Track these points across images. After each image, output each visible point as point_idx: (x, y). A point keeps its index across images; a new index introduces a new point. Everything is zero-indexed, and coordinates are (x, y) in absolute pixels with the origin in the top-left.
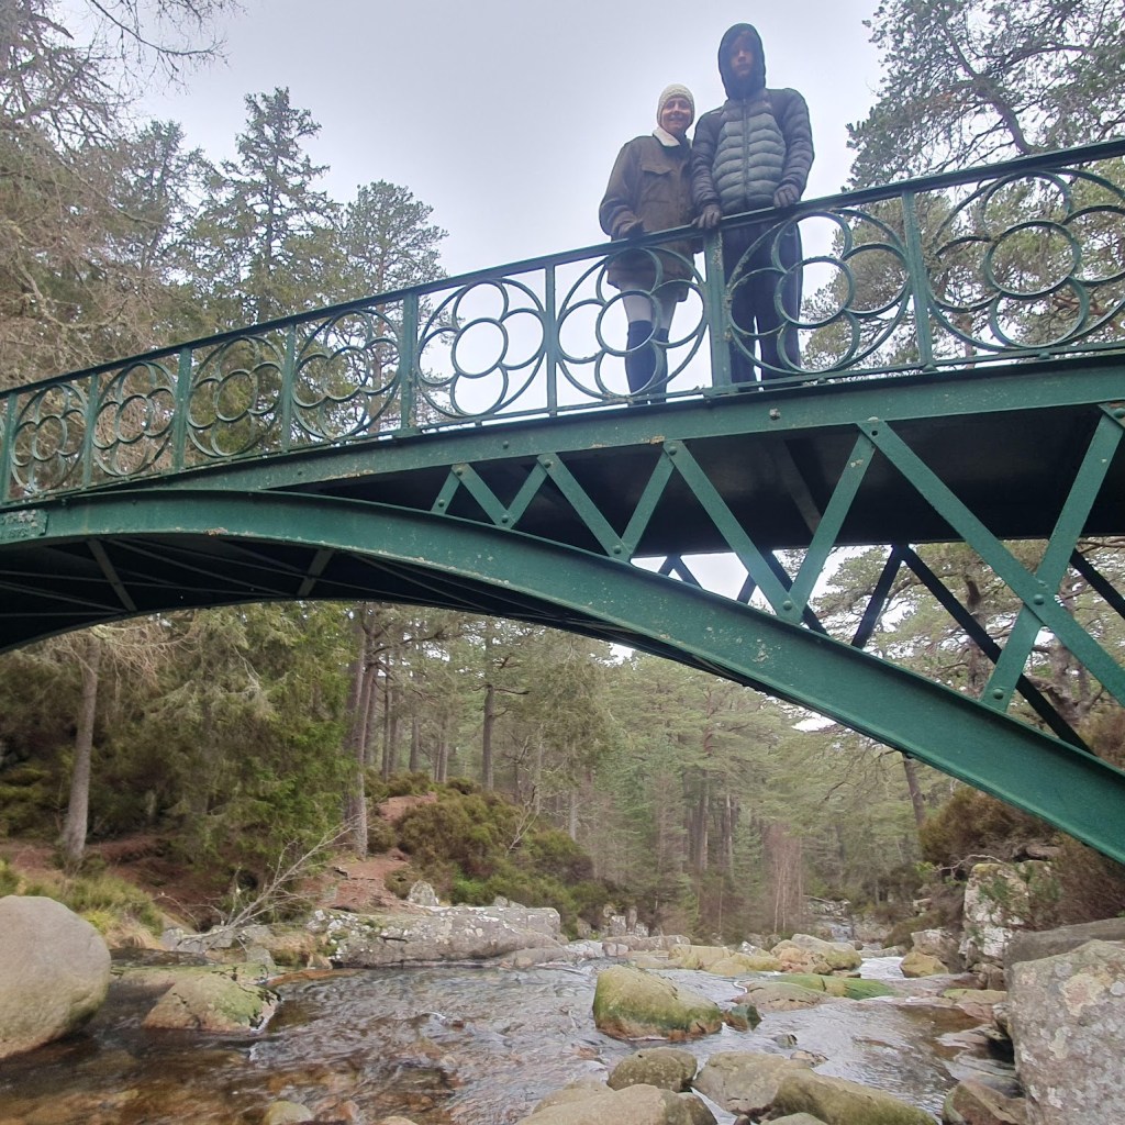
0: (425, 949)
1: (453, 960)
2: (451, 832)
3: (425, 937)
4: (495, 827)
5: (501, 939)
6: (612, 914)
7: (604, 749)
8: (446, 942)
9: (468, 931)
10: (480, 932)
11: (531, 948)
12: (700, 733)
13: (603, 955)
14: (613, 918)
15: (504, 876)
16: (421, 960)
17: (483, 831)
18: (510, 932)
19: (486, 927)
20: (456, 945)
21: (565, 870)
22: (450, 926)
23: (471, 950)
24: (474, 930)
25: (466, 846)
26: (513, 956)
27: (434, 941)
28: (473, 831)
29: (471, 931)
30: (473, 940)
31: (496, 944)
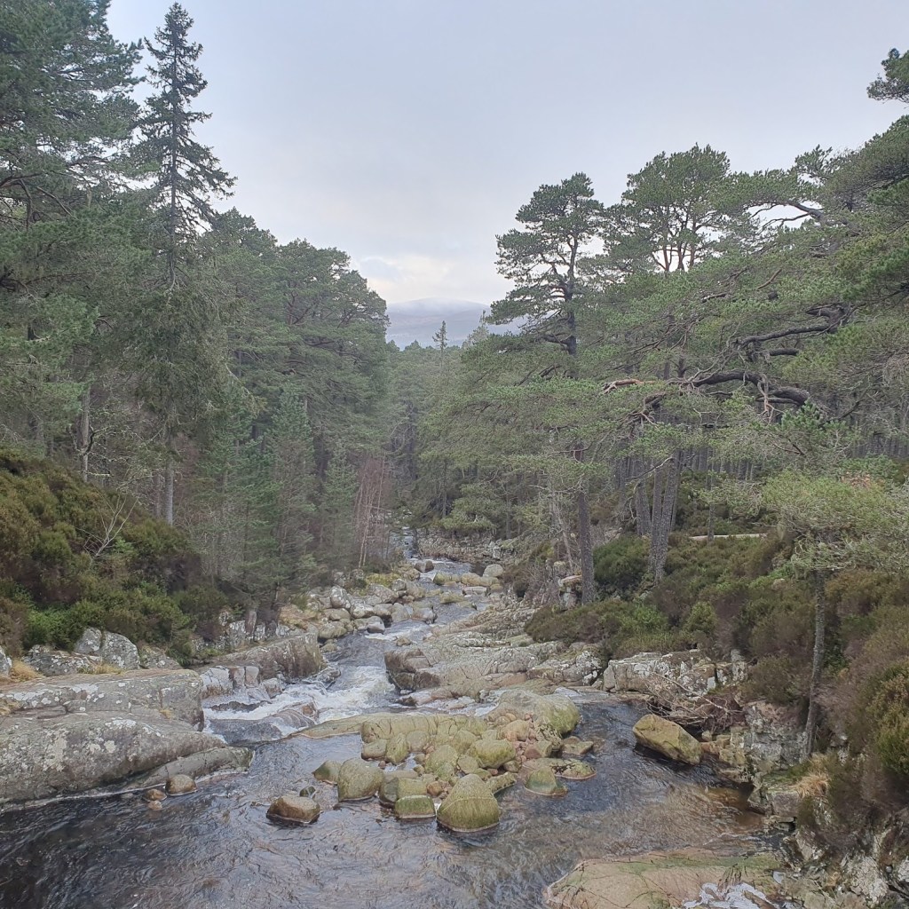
0: (27, 783)
1: (73, 793)
2: (16, 550)
3: (24, 766)
4: (72, 528)
5: (141, 751)
6: (230, 621)
7: (220, 418)
8: (60, 768)
9: (93, 747)
10: (111, 747)
11: (185, 756)
12: (286, 351)
13: (230, 685)
14: (231, 626)
15: (92, 599)
16: (23, 801)
17: (58, 537)
18: (155, 740)
19: (121, 737)
20: (76, 771)
21: (169, 572)
22: (63, 744)
23: (100, 774)
24: (102, 744)
25: (38, 564)
26: (161, 772)
27: (40, 769)
28: (44, 540)
29: (98, 747)
30: (102, 759)
31: (136, 760)
